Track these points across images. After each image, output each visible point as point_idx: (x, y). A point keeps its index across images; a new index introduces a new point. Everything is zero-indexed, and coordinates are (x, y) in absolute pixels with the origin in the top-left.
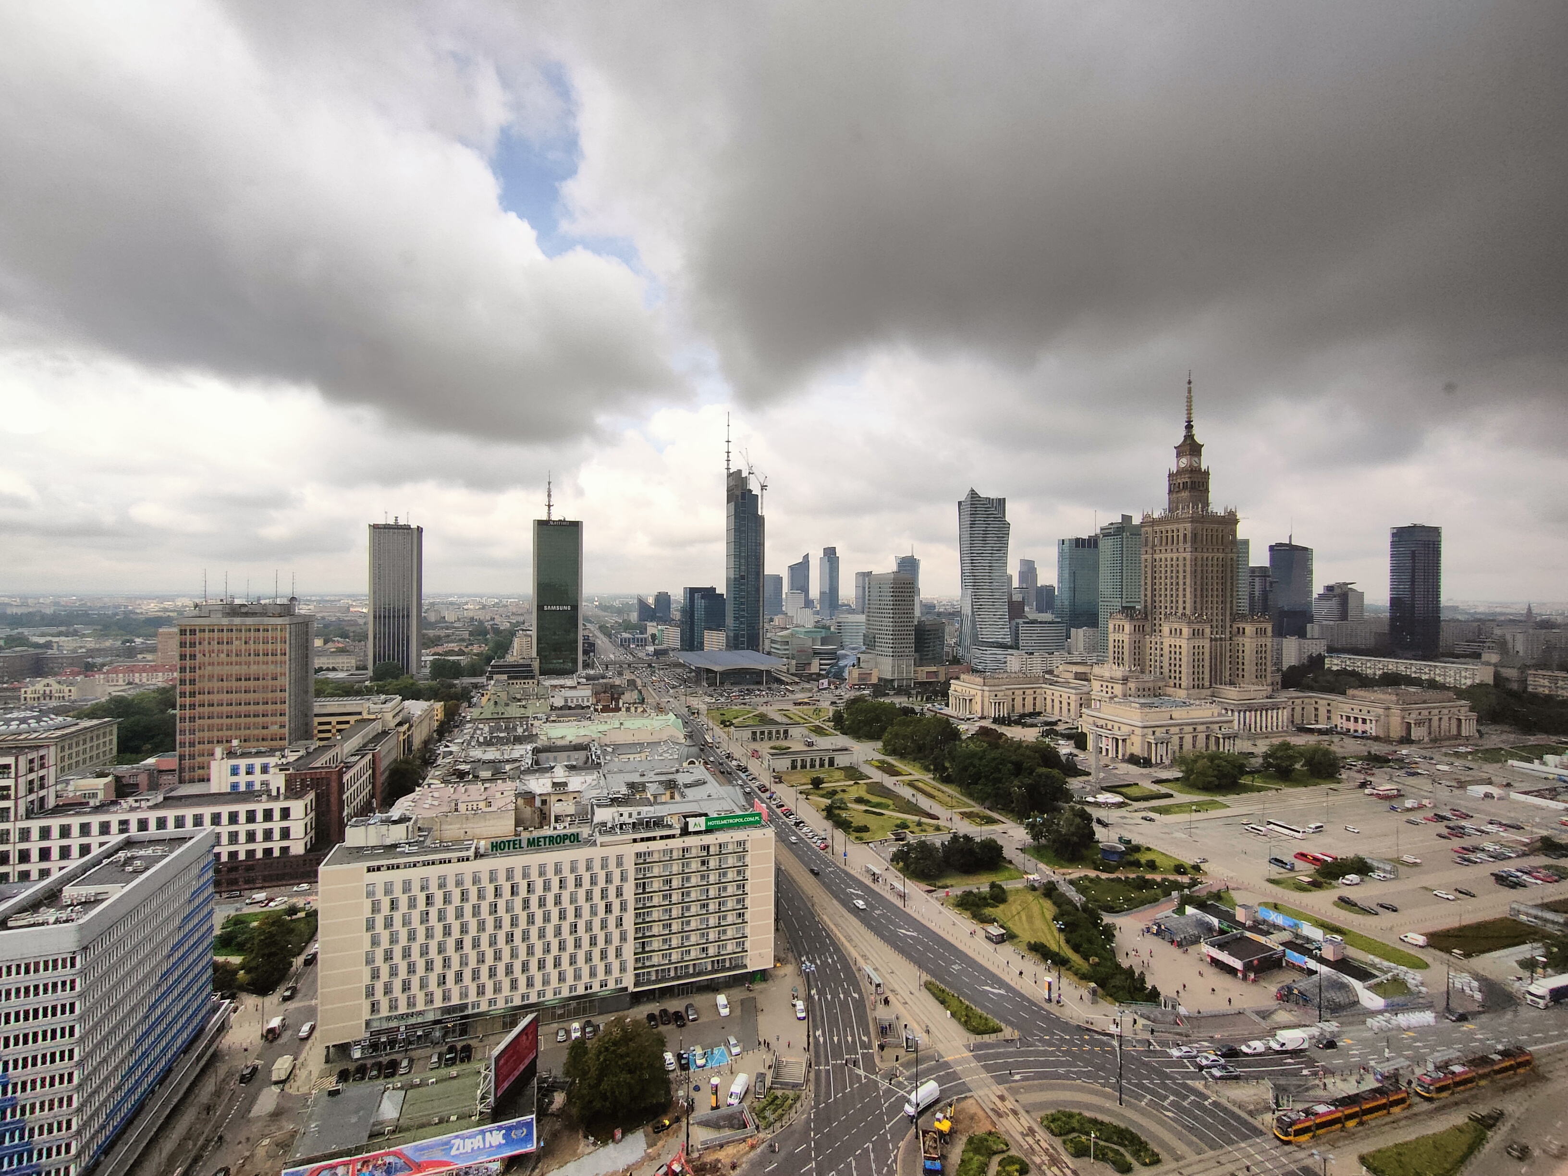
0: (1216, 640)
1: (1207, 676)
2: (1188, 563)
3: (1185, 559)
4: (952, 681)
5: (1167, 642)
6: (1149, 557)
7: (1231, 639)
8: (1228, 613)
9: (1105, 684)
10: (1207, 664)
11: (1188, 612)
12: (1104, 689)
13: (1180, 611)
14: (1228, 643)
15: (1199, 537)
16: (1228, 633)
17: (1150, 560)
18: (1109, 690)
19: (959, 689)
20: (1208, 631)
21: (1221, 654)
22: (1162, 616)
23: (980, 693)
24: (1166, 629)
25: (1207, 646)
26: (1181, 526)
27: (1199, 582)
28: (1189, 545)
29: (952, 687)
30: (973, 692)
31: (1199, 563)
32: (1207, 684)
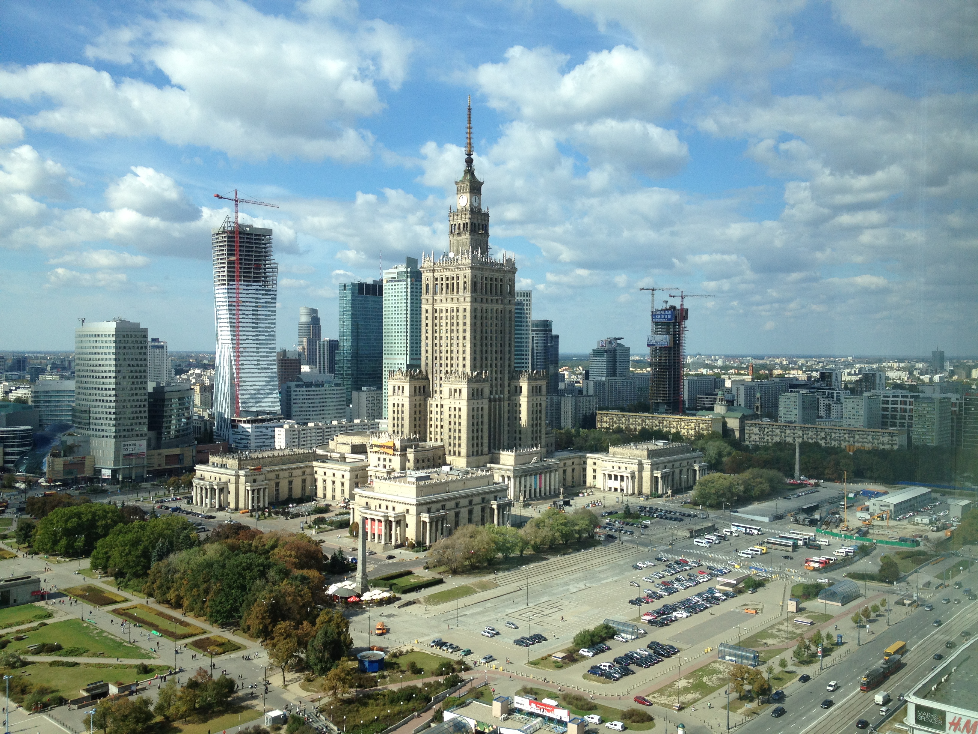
0: (495, 400)
1: (486, 441)
2: (468, 314)
3: (465, 310)
4: (197, 467)
5: (447, 404)
6: (429, 307)
7: (509, 399)
8: (506, 372)
9: (382, 457)
10: (486, 427)
11: (468, 370)
12: (382, 463)
13: (460, 369)
14: (506, 403)
15: (479, 286)
16: (506, 392)
17: (430, 311)
18: (387, 463)
19: (207, 475)
20: (487, 391)
21: (500, 415)
22: (443, 375)
23: (233, 479)
24: (445, 389)
25: (486, 407)
26: (461, 273)
27: (478, 337)
28: (468, 294)
29: (198, 473)
30: (224, 479)
31: (479, 315)
32: (486, 449)
